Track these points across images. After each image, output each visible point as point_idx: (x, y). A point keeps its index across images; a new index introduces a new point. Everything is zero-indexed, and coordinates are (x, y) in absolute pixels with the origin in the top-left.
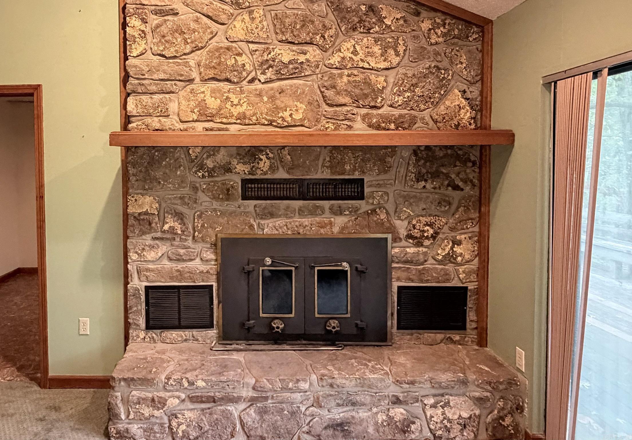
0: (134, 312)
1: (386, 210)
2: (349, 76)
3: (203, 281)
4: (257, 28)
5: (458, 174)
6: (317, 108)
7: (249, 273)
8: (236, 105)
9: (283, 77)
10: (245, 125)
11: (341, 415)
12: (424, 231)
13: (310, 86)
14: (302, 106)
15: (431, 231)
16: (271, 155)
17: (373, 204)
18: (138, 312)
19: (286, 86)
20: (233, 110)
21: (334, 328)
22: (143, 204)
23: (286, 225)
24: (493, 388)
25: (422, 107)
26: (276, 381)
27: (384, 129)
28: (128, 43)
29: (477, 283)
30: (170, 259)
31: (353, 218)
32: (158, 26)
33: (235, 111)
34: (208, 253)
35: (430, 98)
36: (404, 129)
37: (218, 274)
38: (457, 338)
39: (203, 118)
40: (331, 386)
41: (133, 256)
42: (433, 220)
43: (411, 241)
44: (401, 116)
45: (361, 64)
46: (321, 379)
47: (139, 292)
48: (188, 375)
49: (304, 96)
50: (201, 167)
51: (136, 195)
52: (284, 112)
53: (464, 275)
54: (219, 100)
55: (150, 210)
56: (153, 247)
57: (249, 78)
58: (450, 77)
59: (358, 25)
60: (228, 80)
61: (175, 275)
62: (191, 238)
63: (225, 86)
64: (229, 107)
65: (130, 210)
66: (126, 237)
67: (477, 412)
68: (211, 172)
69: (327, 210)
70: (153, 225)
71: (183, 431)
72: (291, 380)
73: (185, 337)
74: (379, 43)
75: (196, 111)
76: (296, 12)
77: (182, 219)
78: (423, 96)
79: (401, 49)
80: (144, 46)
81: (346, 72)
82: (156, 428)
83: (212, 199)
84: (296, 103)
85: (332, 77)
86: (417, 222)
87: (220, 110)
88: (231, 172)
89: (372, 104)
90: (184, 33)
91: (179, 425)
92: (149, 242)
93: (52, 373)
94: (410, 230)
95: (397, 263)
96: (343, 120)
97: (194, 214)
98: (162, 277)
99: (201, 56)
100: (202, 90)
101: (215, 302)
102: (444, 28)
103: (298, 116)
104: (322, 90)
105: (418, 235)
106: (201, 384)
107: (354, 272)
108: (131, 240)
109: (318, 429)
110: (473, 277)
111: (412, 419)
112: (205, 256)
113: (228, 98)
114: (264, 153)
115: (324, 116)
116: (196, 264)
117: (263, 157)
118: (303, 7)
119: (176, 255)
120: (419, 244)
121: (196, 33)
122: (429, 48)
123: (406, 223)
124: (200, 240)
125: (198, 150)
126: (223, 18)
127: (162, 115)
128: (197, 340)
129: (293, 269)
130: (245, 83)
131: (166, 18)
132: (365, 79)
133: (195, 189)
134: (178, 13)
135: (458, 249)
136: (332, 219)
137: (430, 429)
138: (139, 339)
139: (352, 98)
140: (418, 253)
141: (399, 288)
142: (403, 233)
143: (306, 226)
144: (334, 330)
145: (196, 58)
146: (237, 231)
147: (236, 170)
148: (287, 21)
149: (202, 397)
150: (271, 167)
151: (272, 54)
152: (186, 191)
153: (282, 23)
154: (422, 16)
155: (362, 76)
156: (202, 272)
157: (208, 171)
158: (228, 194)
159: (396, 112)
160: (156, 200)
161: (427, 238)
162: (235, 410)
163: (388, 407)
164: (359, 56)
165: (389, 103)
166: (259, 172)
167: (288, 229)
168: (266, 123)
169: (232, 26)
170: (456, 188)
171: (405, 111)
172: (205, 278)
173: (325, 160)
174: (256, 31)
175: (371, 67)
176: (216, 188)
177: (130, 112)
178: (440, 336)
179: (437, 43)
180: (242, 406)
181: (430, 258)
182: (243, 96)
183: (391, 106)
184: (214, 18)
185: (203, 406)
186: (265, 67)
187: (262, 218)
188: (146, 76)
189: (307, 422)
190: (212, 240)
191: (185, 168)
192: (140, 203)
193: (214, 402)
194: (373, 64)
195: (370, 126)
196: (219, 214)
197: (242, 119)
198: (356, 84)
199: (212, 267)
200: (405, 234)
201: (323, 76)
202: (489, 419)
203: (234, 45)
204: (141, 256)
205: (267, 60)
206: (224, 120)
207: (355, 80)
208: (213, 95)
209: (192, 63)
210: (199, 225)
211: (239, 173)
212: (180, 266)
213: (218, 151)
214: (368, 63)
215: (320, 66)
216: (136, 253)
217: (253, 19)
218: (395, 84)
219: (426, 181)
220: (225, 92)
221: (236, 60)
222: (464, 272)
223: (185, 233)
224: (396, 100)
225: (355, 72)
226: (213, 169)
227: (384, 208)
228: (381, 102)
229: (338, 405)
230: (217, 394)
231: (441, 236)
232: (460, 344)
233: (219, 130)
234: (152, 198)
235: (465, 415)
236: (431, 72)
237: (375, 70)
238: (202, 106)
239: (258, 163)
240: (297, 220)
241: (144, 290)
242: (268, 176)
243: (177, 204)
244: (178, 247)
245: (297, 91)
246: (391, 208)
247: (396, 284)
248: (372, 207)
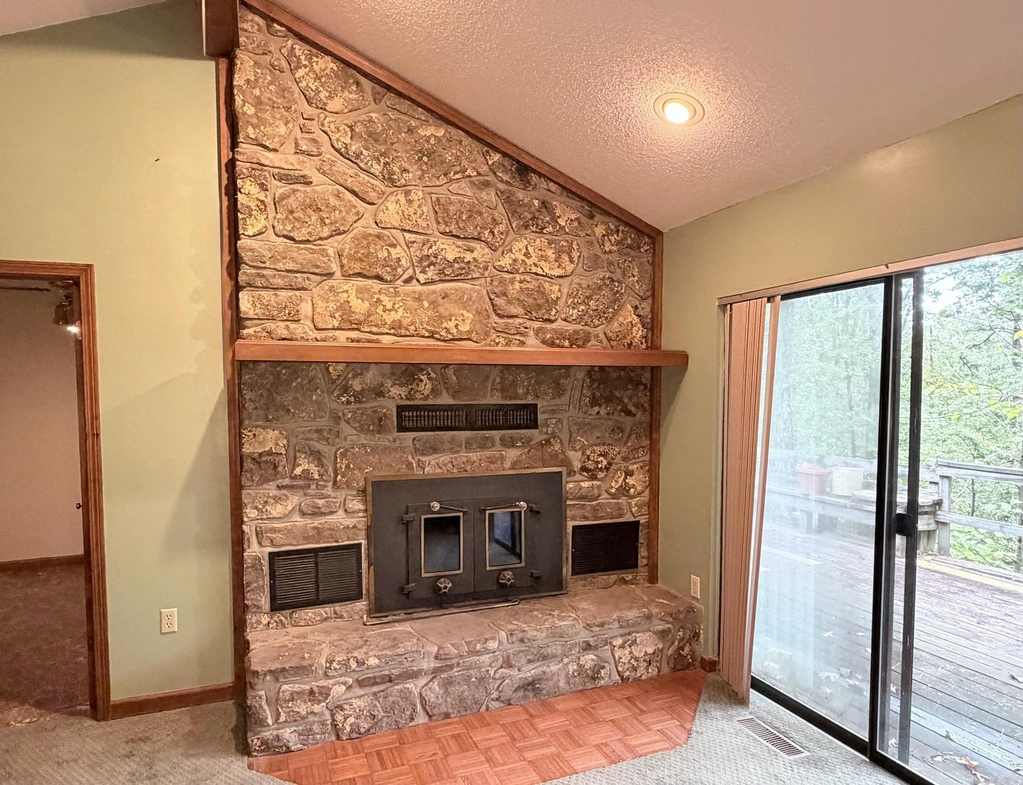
0: (252, 590)
1: (561, 440)
2: (521, 282)
3: (349, 539)
4: (415, 213)
5: (630, 398)
6: (486, 319)
7: (407, 524)
8: (390, 310)
9: (447, 278)
10: (401, 336)
11: (533, 672)
12: (598, 462)
13: (478, 292)
14: (470, 316)
15: (605, 462)
16: (433, 375)
17: (547, 433)
18: (260, 589)
19: (451, 289)
20: (385, 316)
21: (509, 580)
22: (264, 440)
23: (452, 462)
25: (597, 322)
26: (462, 645)
27: (559, 346)
28: (240, 216)
29: (647, 516)
30: (303, 514)
31: (526, 450)
32: (284, 197)
33: (390, 318)
34: (355, 502)
35: (604, 313)
36: (578, 346)
37: (368, 529)
38: (630, 577)
39: (347, 326)
40: (522, 641)
41: (250, 513)
42: (607, 450)
43: (585, 474)
44: (576, 332)
45: (534, 269)
46: (511, 634)
47: (260, 562)
48: (356, 654)
49: (471, 303)
50: (346, 389)
51: (254, 429)
52: (449, 322)
53: (636, 508)
54: (367, 303)
55: (275, 448)
56: (280, 498)
57: (405, 276)
58: (623, 291)
59: (531, 222)
60: (378, 277)
61: (310, 534)
62: (330, 484)
63: (375, 285)
64: (381, 313)
65: (247, 449)
66: (237, 488)
67: (660, 646)
68: (358, 397)
69: (498, 442)
70: (280, 469)
71: (351, 725)
72: (479, 641)
73: (325, 615)
74: (553, 246)
75: (337, 315)
76: (461, 198)
77: (319, 460)
78: (597, 310)
79: (575, 255)
80: (263, 223)
81: (518, 277)
82: (316, 728)
83: (360, 431)
84: (462, 311)
85: (502, 282)
86: (591, 453)
87: (370, 315)
88: (384, 397)
89: (546, 317)
90: (321, 210)
91: (345, 719)
92: (273, 492)
93: (117, 695)
94: (585, 462)
95: (572, 499)
96: (514, 334)
97: (336, 452)
98: (294, 538)
99: (345, 242)
100: (345, 288)
101: (364, 565)
102: (618, 235)
103: (465, 328)
104: (492, 297)
105: (592, 467)
106: (373, 661)
107: (529, 514)
108: (248, 491)
109: (508, 693)
110: (645, 510)
111: (602, 664)
112: (350, 506)
113: (379, 301)
114: (425, 372)
115: (494, 328)
116: (339, 519)
117: (424, 378)
118: (469, 194)
119: (313, 507)
120: (593, 477)
121: (337, 212)
122: (603, 256)
123: (579, 453)
124: (345, 486)
125: (341, 367)
126: (372, 196)
127: (290, 319)
128: (341, 617)
129: (461, 514)
130: (399, 282)
131: (295, 186)
132: (539, 287)
133: (337, 419)
134: (311, 183)
135: (630, 481)
136: (504, 453)
137: (618, 671)
138: (261, 626)
139: (524, 309)
140: (592, 487)
141: (574, 527)
142: (577, 465)
143: (474, 461)
144: (509, 583)
145: (336, 245)
146: (391, 473)
147: (390, 394)
148: (451, 209)
149: (375, 677)
150: (433, 390)
151: (434, 248)
152: (324, 422)
153: (446, 211)
154: (596, 219)
155: (535, 283)
156: (348, 527)
157: (354, 395)
159: (571, 327)
160: (283, 434)
161: (601, 470)
162: (414, 686)
163: (578, 655)
164: (532, 259)
165: (563, 316)
166: (418, 396)
167: (454, 466)
168: (427, 334)
169: (382, 207)
170: (629, 413)
171: (579, 327)
172: (351, 536)
173: (495, 381)
174: (414, 217)
175: (544, 274)
176: (365, 417)
177: (246, 313)
178: (613, 577)
179: (610, 252)
180: (423, 681)
181: (604, 492)
182: (398, 299)
183: (565, 320)
184: (360, 194)
185: (376, 689)
186: (425, 264)
187: (423, 454)
188: (267, 265)
189: (496, 686)
190: (361, 484)
191: (322, 392)
192: (261, 440)
193: (390, 681)
194: (546, 270)
195: (543, 342)
196: (369, 450)
197: (397, 328)
198: (529, 293)
199: (360, 521)
200: (579, 466)
201: (492, 281)
202: (671, 651)
203: (386, 232)
204: (262, 512)
205: (428, 256)
206: (374, 329)
207: (528, 288)
208: (360, 296)
209: (331, 251)
210: (343, 467)
211: (394, 398)
212: (317, 522)
213: (367, 369)
214: (541, 268)
215: (489, 268)
216: (256, 508)
217: (410, 202)
218: (569, 295)
219: (600, 406)
220: (375, 293)
221: (389, 252)
222: (636, 505)
223: (324, 478)
224: (571, 313)
225: (528, 278)
226: (361, 393)
227: (559, 438)
228: (555, 315)
229: (529, 661)
230: (393, 671)
231: (613, 467)
232: (632, 584)
233: (369, 341)
234: (276, 432)
235: (650, 650)
236: (605, 284)
237: (549, 277)
238: (345, 308)
239: (418, 385)
240: (464, 456)
241: (267, 558)
242: (430, 402)
243: (312, 440)
244: (314, 496)
245: (463, 296)
246: (565, 437)
247: (570, 524)
248: (546, 437)
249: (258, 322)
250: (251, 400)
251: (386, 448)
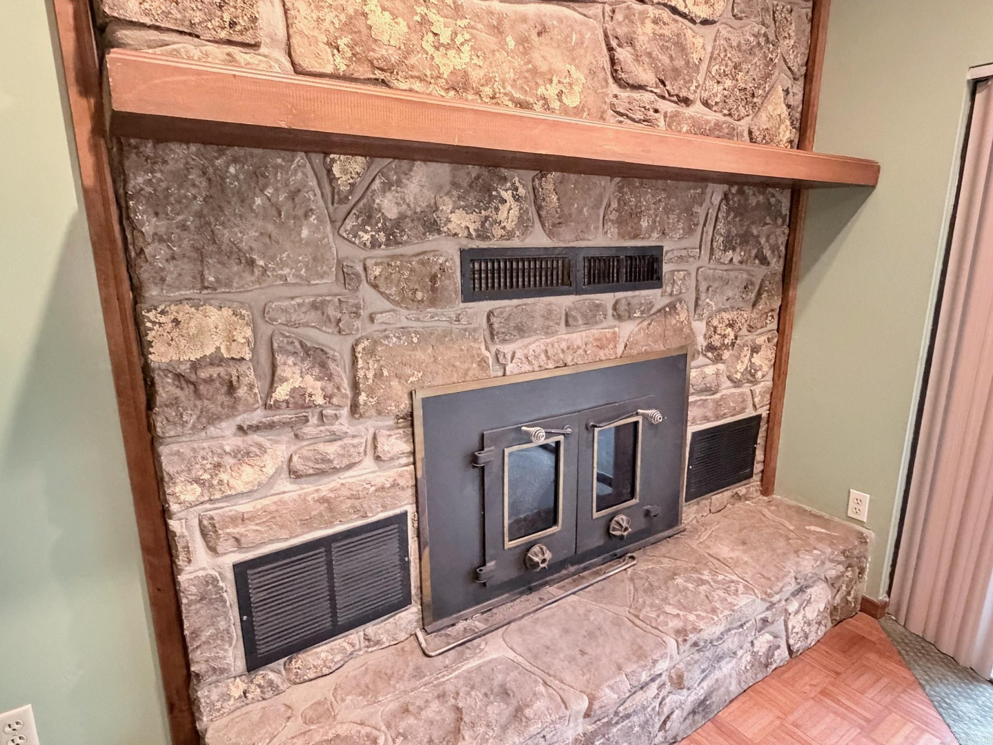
0: (207, 642)
1: (687, 305)
2: (655, 21)
3: (385, 508)
5: (767, 238)
6: (603, 87)
7: (482, 468)
8: (447, 47)
12: (724, 336)
13: (591, 31)
14: (580, 77)
15: (732, 335)
16: (520, 191)
17: (672, 294)
18: (223, 636)
19: (552, 17)
20: (439, 58)
21: (626, 530)
22: (201, 331)
23: (546, 352)
25: (742, 111)
29: (769, 407)
30: (295, 475)
31: (645, 323)
33: (445, 64)
34: (393, 439)
35: (753, 96)
37: (416, 485)
38: (743, 491)
39: (364, 71)
41: (184, 493)
42: (736, 317)
43: (710, 354)
44: (717, 125)
47: (216, 586)
49: (582, 52)
50: (369, 216)
51: (173, 307)
52: (548, 86)
53: (759, 398)
54: (403, 23)
55: (228, 349)
56: (248, 454)
58: (776, 61)
61: (314, 513)
62: (345, 411)
64: (431, 50)
65: (160, 355)
67: (830, 597)
68: (393, 233)
69: (609, 312)
70: (242, 392)
73: (349, 649)
75: (342, 43)
77: (323, 365)
78: (745, 89)
81: (650, 11)
83: (398, 304)
84: (568, 66)
85: (630, 16)
86: (719, 322)
87: (409, 52)
88: (439, 232)
89: (683, 94)
92: (232, 442)
94: (711, 337)
95: (695, 394)
96: (639, 121)
97: (353, 350)
98: (282, 527)
101: (412, 547)
103: (572, 100)
104: (614, 43)
105: (718, 344)
108: (175, 447)
110: (767, 399)
111: (777, 644)
112: (386, 448)
113: (425, 22)
114: (509, 184)
115: (612, 106)
116: (366, 474)
117: (507, 195)
119: (316, 461)
120: (718, 359)
123: (705, 324)
124: (373, 412)
125: (357, 167)
127: (236, 38)
128: (375, 642)
129: (561, 438)
132: (678, 35)
133: (353, 278)
135: (757, 359)
136: (617, 329)
137: (788, 645)
138: (231, 702)
139: (655, 75)
140: (717, 372)
141: (694, 435)
142: (702, 343)
143: (579, 348)
144: (625, 534)
146: (455, 379)
147: (450, 226)
150: (520, 220)
152: (327, 285)
155: (673, 27)
156: (383, 488)
157: (384, 229)
158: (434, 289)
159: (711, 116)
160: (242, 317)
161: (727, 346)
163: (753, 640)
165: (704, 95)
166: (498, 232)
167: (548, 358)
170: (763, 260)
171: (721, 117)
172: (388, 501)
173: (609, 205)
176: (407, 273)
178: (727, 495)
181: (726, 378)
182: (462, 23)
183: (705, 103)
187: (504, 341)
190: (402, 406)
191: (321, 220)
192: (193, 331)
194: (690, 6)
196: (415, 340)
197: (459, 88)
198: (664, 44)
199: (403, 472)
200: (705, 344)
201: (614, 11)
202: (838, 600)
204: (211, 486)
206: (418, 86)
207: (664, 35)
210: (370, 375)
211: (456, 235)
212: (326, 486)
216: (197, 481)
218: (714, 59)
219: (734, 249)
220: (417, 2)
222: (759, 393)
223: (335, 401)
224: (715, 91)
225: (665, 16)
226: (398, 223)
227: (685, 301)
228: (694, 92)
231: (740, 341)
232: (748, 500)
234: (227, 312)
236: (759, 45)
237: (692, 20)
238: (359, 29)
239: (497, 209)
240: (565, 338)
241: (230, 575)
242: (515, 243)
243: (306, 325)
244: (316, 439)
245: (569, 36)
246: (691, 299)
247: (691, 429)
248: (670, 300)
249: (153, 35)
250: (160, 238)
251: (447, 333)
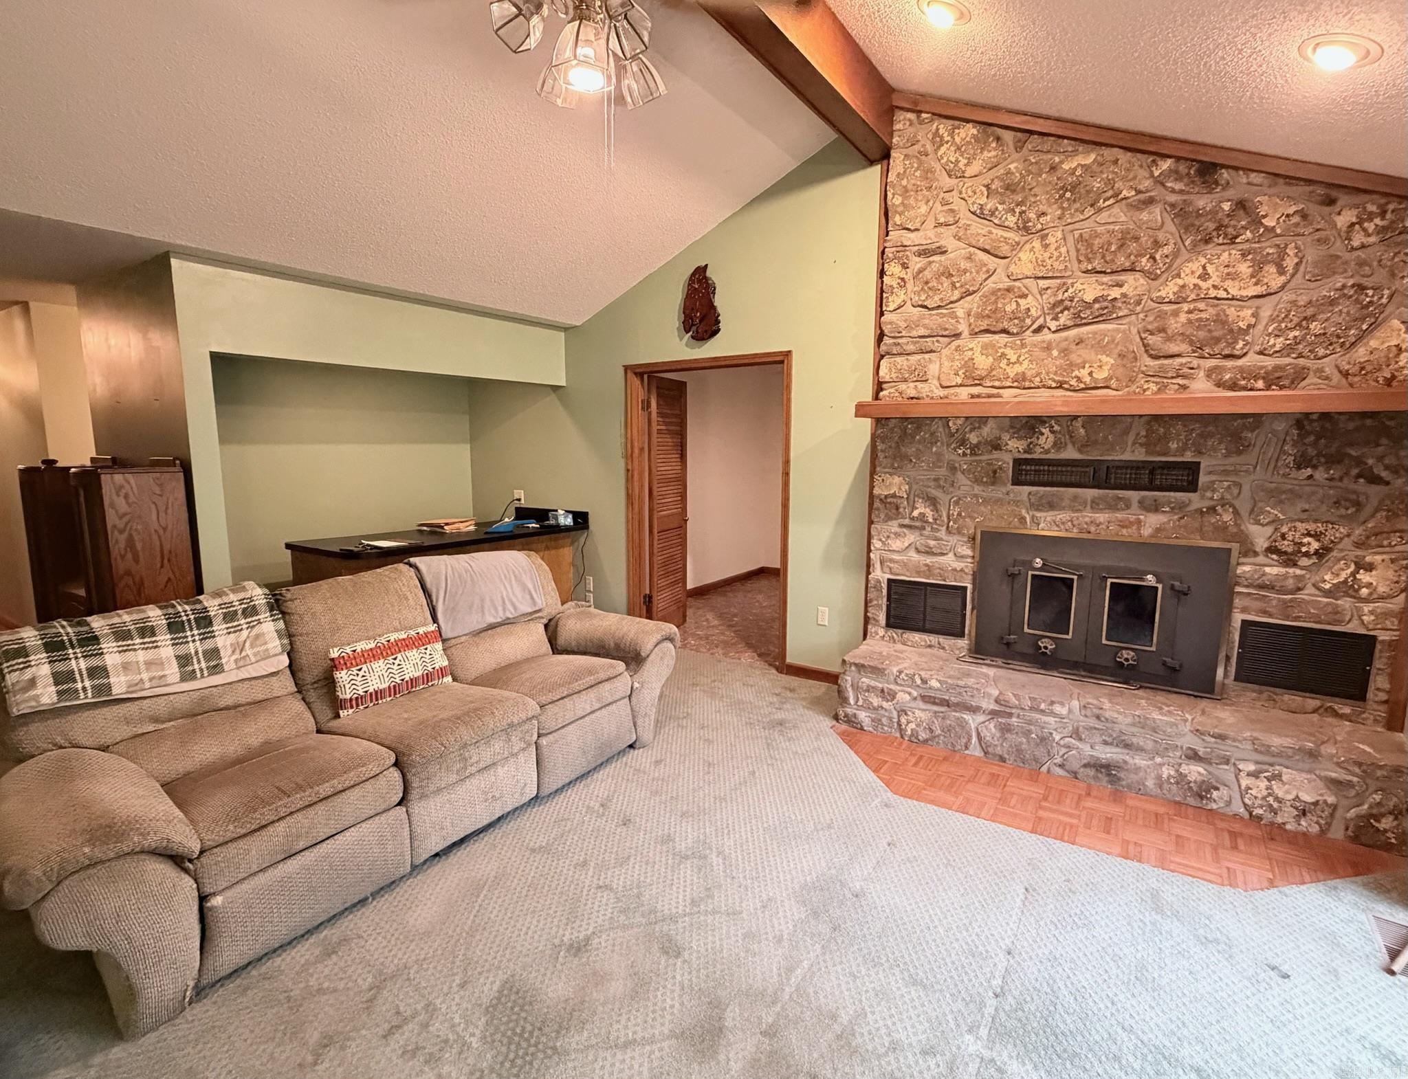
0: (874, 606)
1: (1234, 508)
2: (1190, 312)
3: (955, 581)
4: (1050, 258)
5: (1380, 459)
6: (1132, 362)
7: (1013, 576)
8: (1013, 364)
9: (1083, 321)
10: (1024, 388)
11: (1109, 755)
12: (1302, 544)
13: (1124, 332)
14: (1108, 361)
15: (1315, 545)
16: (1056, 428)
17: (1212, 498)
18: (880, 606)
19: (1088, 333)
20: (1009, 370)
21: (1127, 660)
22: (890, 484)
23: (1072, 521)
24: (1364, 771)
25: (1321, 352)
26: (1025, 699)
27: (1245, 389)
28: (885, 295)
29: (1398, 633)
30: (918, 551)
31: (1176, 517)
32: (920, 271)
33: (1012, 371)
34: (965, 548)
35: (1338, 337)
36: (1282, 388)
37: (974, 574)
38: (1347, 710)
39: (970, 382)
40: (1098, 718)
41: (876, 544)
42: (1322, 529)
43: (1274, 556)
44: (1277, 368)
45: (1213, 293)
46: (1085, 707)
47: (881, 585)
49: (1113, 346)
50: (963, 442)
51: (884, 475)
52: (1081, 370)
53: (1372, 618)
54: (991, 359)
55: (899, 492)
56: (900, 535)
57: (1035, 326)
58: (1384, 301)
59: (1215, 234)
60: (1004, 331)
61: (922, 570)
62: (945, 528)
63: (1002, 339)
64: (1004, 367)
65: (876, 491)
66: (871, 522)
67: (1331, 799)
68: (974, 449)
69: (1135, 504)
70: (901, 510)
72: (1044, 701)
73: (929, 643)
74: (1250, 257)
75: (960, 373)
76: (1111, 227)
77: (934, 505)
78: (1325, 334)
79: (1290, 263)
80: (903, 297)
81: (1185, 307)
82: (885, 721)
83: (974, 482)
84: (1099, 357)
85: (1161, 316)
86: (1290, 530)
87: (992, 370)
88: (1001, 450)
89: (1226, 352)
90: (952, 276)
91: (908, 723)
92: (896, 529)
93: (789, 660)
94: (1275, 541)
95: (1247, 587)
96: (1173, 378)
97: (950, 500)
98: (908, 571)
99: (973, 303)
100: (970, 346)
101: (969, 607)
102: (1383, 218)
103: (1101, 375)
104: (1143, 336)
105: (1290, 550)
106: (935, 684)
107: (1169, 592)
108: (876, 526)
109: (1075, 765)
110: (1392, 623)
111: (1215, 784)
112: (960, 551)
113: (1003, 355)
114: (1047, 425)
115: (1143, 372)
116: (949, 561)
117: (1046, 431)
118: (1123, 219)
119: (926, 547)
120: (1290, 563)
121: (968, 274)
122: (1347, 256)
123: (1269, 530)
124: (955, 531)
125: (960, 422)
126: (1005, 249)
127: (919, 379)
128: (943, 648)
129: (1075, 577)
130: (1028, 333)
131: (931, 259)
132: (1218, 315)
133: (953, 469)
134: (946, 251)
135: (1365, 577)
136: (1142, 517)
137: (1244, 804)
138: (878, 637)
139: (1191, 345)
140: (1285, 577)
141: (1245, 623)
142: (1261, 543)
143: (1101, 523)
144: (1126, 664)
145: (966, 305)
146: (1003, 524)
147: (1007, 447)
148: (1096, 242)
149: (936, 698)
150: (1055, 444)
151: (1071, 290)
152: (943, 472)
153: (1090, 246)
154: (1340, 203)
155: (1212, 311)
156: (955, 570)
157: (970, 448)
158: (994, 477)
159: (1269, 362)
160: (906, 481)
161: (1307, 554)
162: (971, 720)
163: (1180, 761)
164: (1210, 282)
165: (1257, 348)
166: (1038, 450)
167: (1074, 526)
168: (1054, 385)
169: (1016, 259)
170: (1374, 480)
171: (1287, 360)
172: (958, 578)
173: (1138, 434)
174: (1049, 262)
175: (1230, 296)
176: (979, 469)
177: (883, 377)
178: (1313, 703)
179: (1363, 246)
180: (980, 718)
181: (1309, 585)
182: (1024, 351)
183: (1261, 353)
184: (992, 251)
185: (936, 708)
186: (1058, 310)
187: (1037, 510)
188: (904, 334)
189: (1061, 753)
190: (971, 532)
191: (942, 444)
192: (888, 484)
193: (948, 706)
194: (1234, 292)
195: (1218, 385)
196: (981, 501)
197: (1021, 382)
198: (1201, 324)
199: (968, 565)
200: (1266, 545)
201: (1146, 316)
202: (1352, 813)
203: (1017, 284)
204: (885, 544)
205: (1062, 301)
206: (997, 384)
207: (1200, 318)
208: (984, 352)
209: (960, 313)
210: (955, 514)
211: (1011, 451)
212: (929, 560)
213: (985, 423)
214: (1225, 290)
215: (1143, 302)
216: (880, 540)
217: (1046, 246)
218: (1272, 320)
219: (1315, 468)
220: (1000, 348)
221: (1018, 304)
222: (1371, 612)
223: (938, 522)
224: (1271, 344)
225: (1201, 305)
226: (977, 446)
227: (1232, 505)
228: (1242, 349)
229: (1106, 743)
230: (951, 698)
231: (1335, 553)
232: (1350, 721)
233: (989, 396)
234: (901, 478)
235: (1308, 798)
236: (1345, 295)
237: (1237, 300)
238: (969, 366)
239: (1038, 438)
240: (1088, 515)
241: (886, 583)
242: (1051, 456)
243: (930, 487)
244: (928, 537)
245: (1103, 340)
246: (1244, 506)
247: (1239, 617)
248: (1212, 503)
249: (893, 384)
250: (882, 451)
251: (998, 500)
